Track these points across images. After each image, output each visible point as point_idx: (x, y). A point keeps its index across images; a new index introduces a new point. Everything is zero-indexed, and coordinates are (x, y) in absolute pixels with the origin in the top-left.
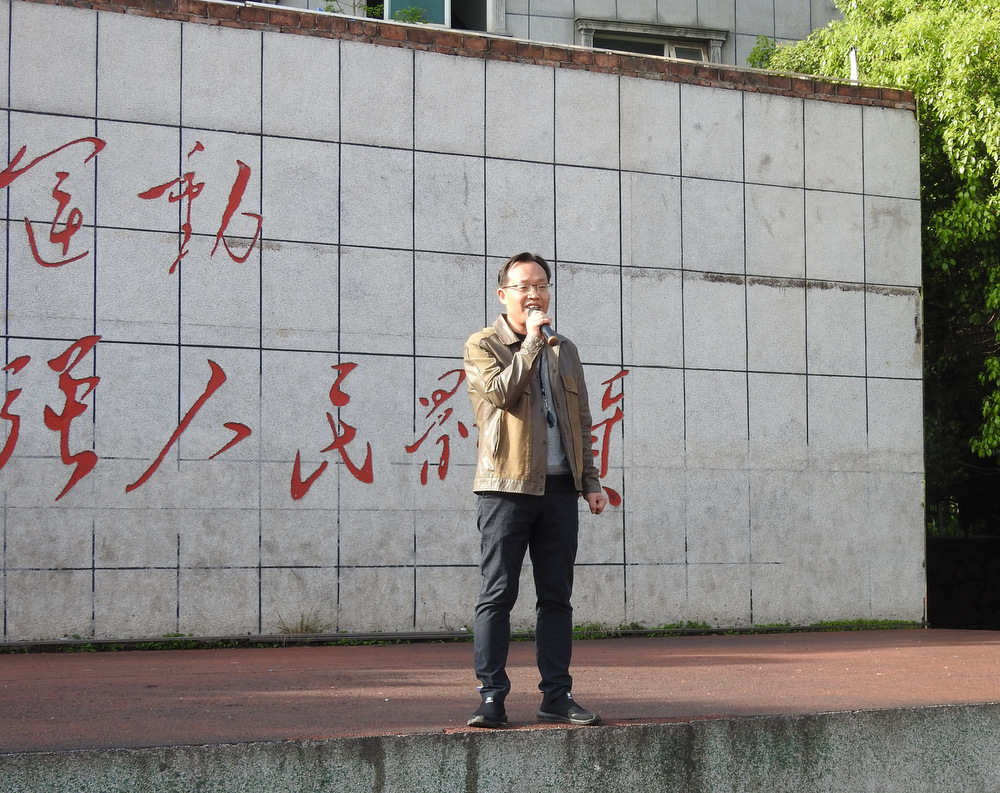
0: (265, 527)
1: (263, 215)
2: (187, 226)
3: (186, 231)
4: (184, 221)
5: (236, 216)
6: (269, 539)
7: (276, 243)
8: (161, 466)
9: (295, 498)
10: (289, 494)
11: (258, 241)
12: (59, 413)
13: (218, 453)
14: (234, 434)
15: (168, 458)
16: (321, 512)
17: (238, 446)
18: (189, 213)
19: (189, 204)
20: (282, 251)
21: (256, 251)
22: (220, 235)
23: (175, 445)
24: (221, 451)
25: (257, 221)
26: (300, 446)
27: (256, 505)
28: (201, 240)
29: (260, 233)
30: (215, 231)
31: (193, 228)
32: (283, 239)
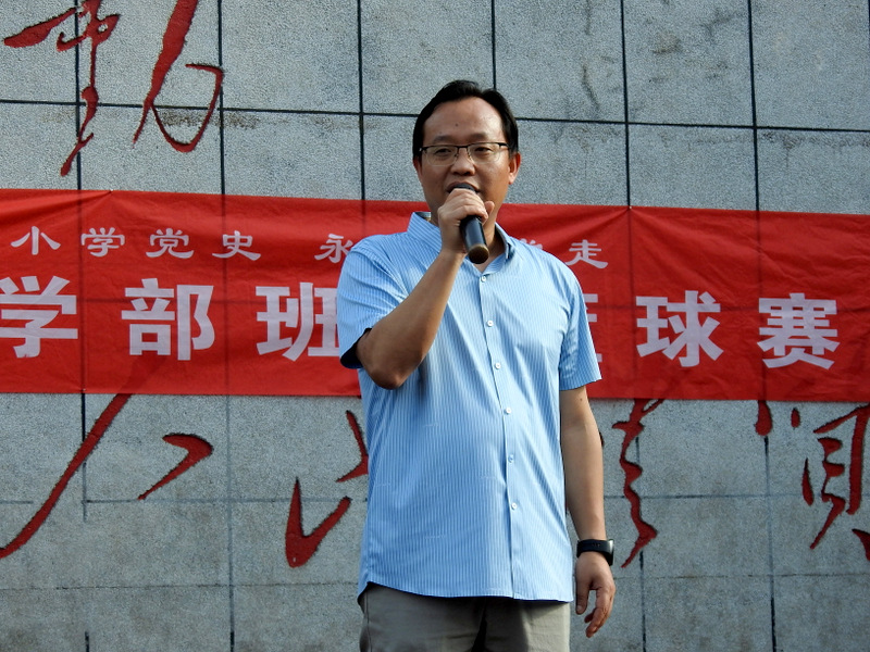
0: (240, 617)
1: (224, 67)
2: (91, 91)
3: (90, 99)
4: (85, 82)
5: (177, 70)
6: (248, 638)
7: (247, 114)
8: (55, 513)
9: (292, 565)
10: (283, 557)
11: (216, 111)
13: (154, 488)
14: (182, 453)
15: (65, 499)
16: (340, 589)
17: (188, 476)
18: (93, 68)
19: (94, 53)
20: (259, 129)
21: (212, 130)
22: (149, 104)
23: (77, 476)
24: (160, 484)
25: (212, 77)
26: (300, 471)
27: (223, 578)
28: (115, 115)
29: (218, 99)
30: (141, 99)
31: (100, 94)
32: (261, 106)
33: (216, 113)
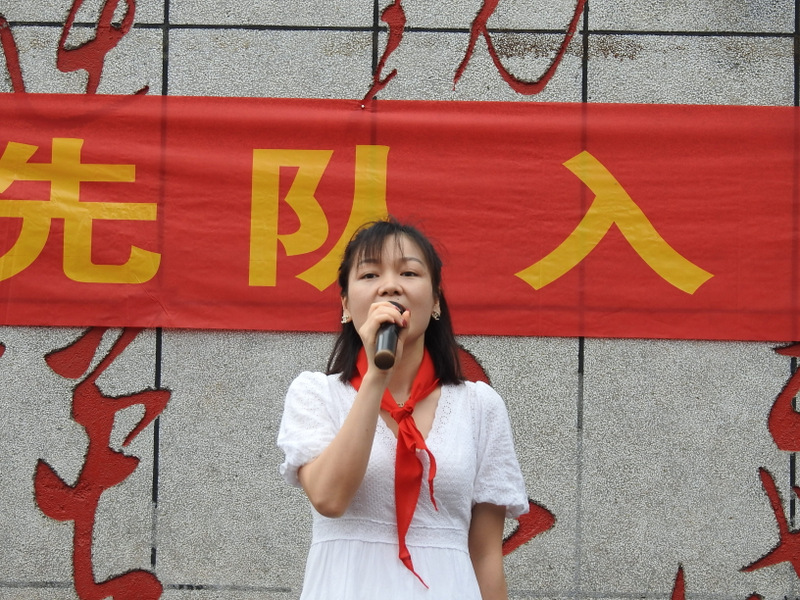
2: (396, 10)
3: (392, 22)
7: (624, 40)
12: (70, 478)
14: (509, 525)
20: (642, 59)
21: (571, 63)
22: (478, 26)
26: (686, 554)
28: (428, 44)
29: (582, 17)
30: (466, 20)
31: (408, 14)
32: (644, 27)
33: (578, 37)
